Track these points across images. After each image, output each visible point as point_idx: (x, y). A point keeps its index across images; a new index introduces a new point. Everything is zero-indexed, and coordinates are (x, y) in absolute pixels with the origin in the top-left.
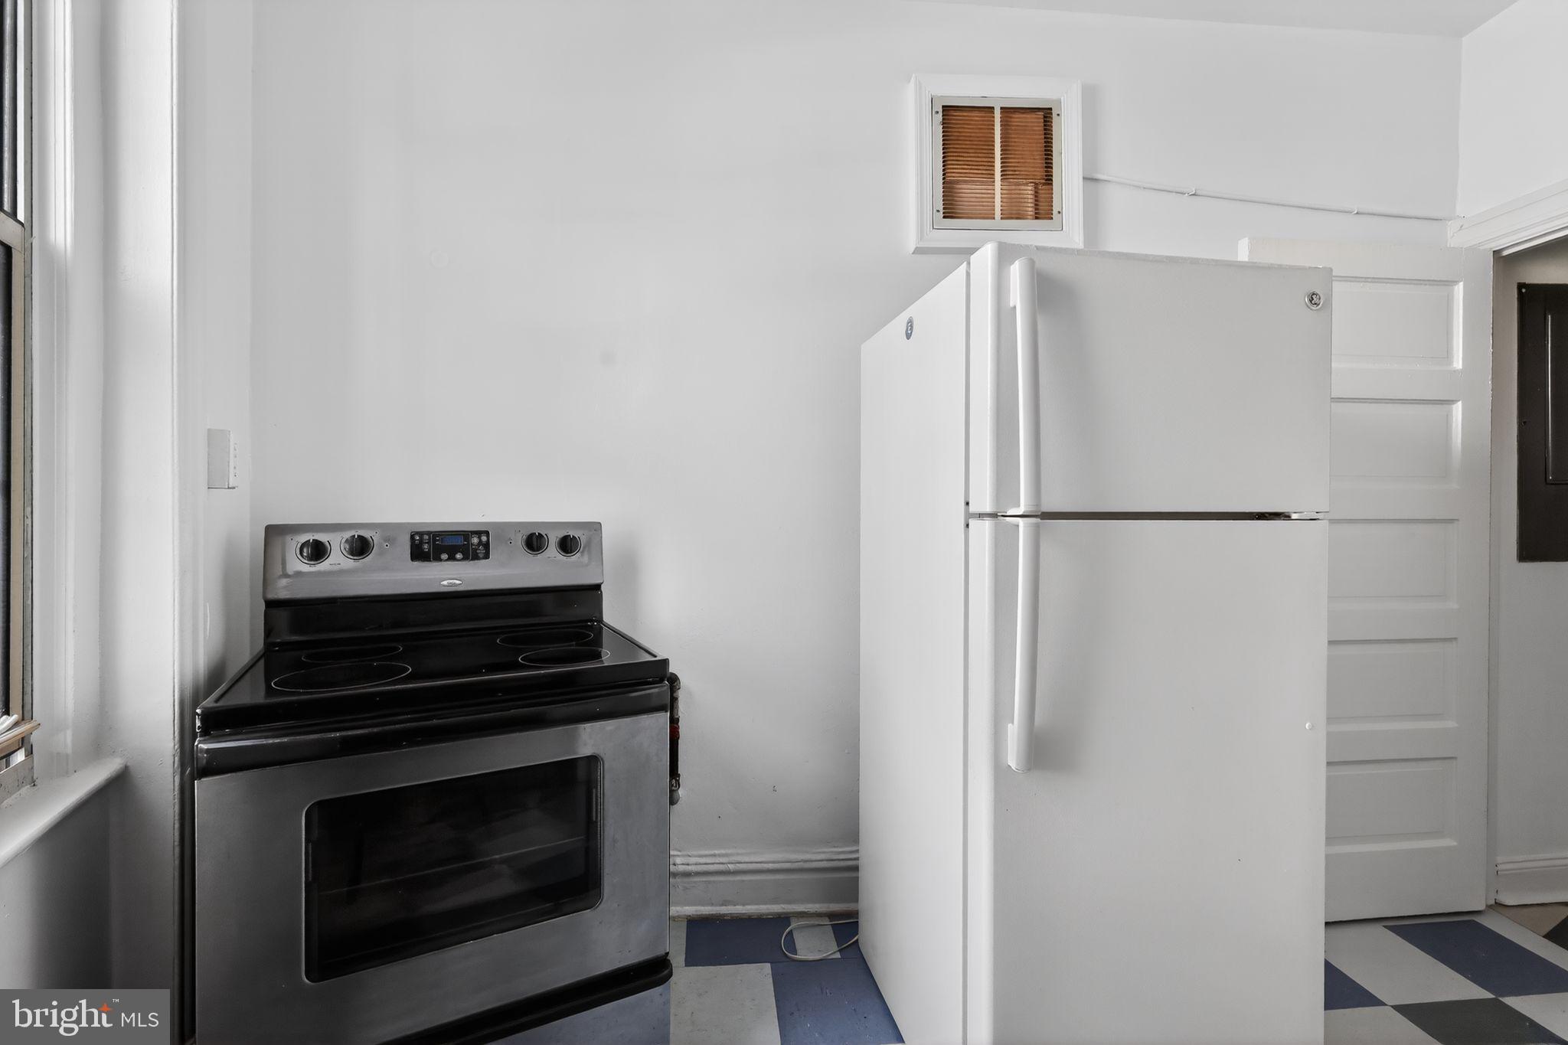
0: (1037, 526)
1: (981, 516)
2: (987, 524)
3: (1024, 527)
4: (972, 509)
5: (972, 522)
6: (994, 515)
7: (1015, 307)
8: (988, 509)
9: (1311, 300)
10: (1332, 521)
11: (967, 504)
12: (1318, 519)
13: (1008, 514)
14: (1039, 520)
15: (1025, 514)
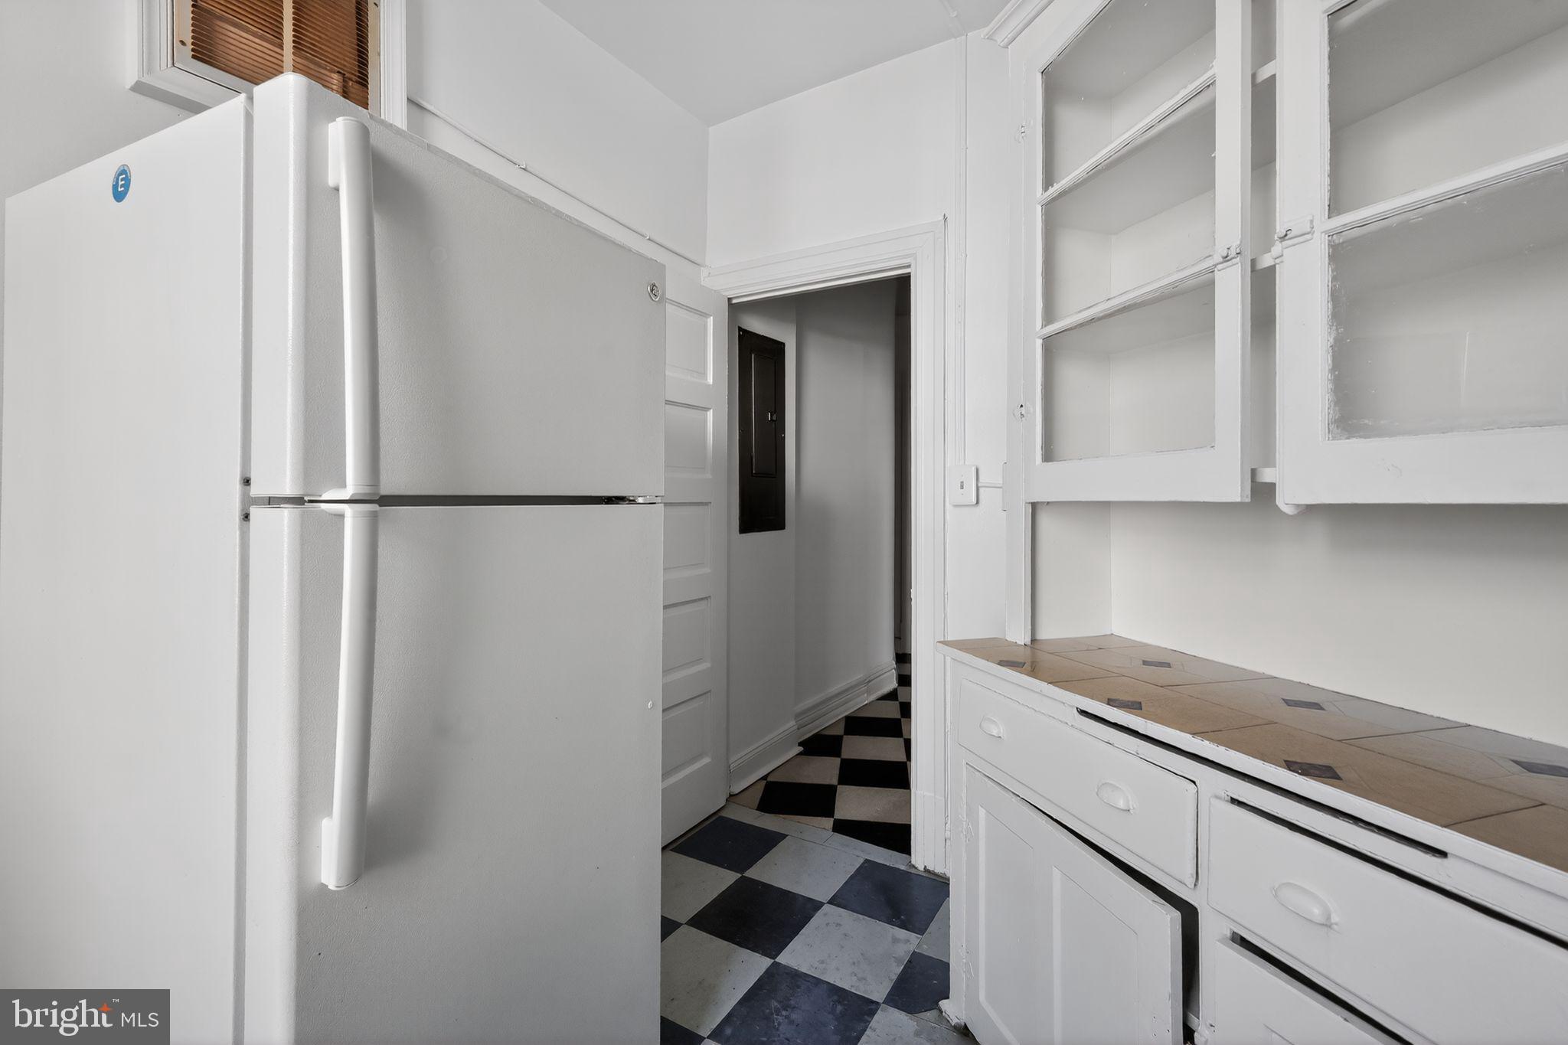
0: (374, 516)
1: (271, 501)
2: (286, 515)
3: (354, 517)
4: (255, 490)
5: (255, 512)
6: (298, 501)
7: (337, 189)
8: (289, 490)
9: (652, 290)
10: (666, 504)
11: (247, 482)
12: (655, 503)
13: (323, 498)
14: (375, 507)
15: (354, 498)
